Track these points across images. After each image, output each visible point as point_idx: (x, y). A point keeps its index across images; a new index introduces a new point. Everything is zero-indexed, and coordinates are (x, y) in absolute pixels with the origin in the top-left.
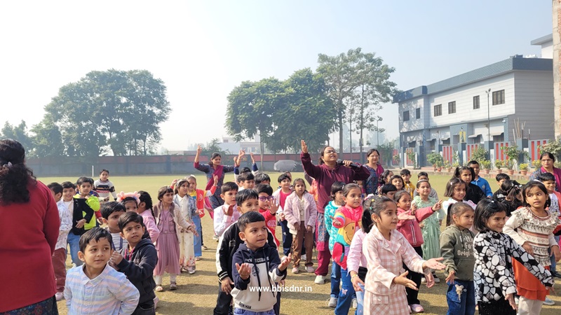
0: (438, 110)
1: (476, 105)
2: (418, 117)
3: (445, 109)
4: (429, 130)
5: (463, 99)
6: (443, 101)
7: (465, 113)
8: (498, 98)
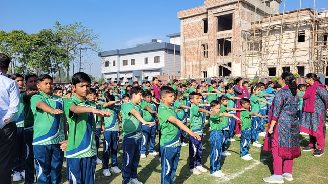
0: (125, 63)
1: (146, 62)
2: (114, 65)
3: (129, 62)
4: (120, 72)
5: (139, 58)
6: (129, 58)
7: (140, 65)
8: (157, 60)
